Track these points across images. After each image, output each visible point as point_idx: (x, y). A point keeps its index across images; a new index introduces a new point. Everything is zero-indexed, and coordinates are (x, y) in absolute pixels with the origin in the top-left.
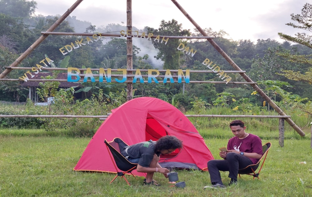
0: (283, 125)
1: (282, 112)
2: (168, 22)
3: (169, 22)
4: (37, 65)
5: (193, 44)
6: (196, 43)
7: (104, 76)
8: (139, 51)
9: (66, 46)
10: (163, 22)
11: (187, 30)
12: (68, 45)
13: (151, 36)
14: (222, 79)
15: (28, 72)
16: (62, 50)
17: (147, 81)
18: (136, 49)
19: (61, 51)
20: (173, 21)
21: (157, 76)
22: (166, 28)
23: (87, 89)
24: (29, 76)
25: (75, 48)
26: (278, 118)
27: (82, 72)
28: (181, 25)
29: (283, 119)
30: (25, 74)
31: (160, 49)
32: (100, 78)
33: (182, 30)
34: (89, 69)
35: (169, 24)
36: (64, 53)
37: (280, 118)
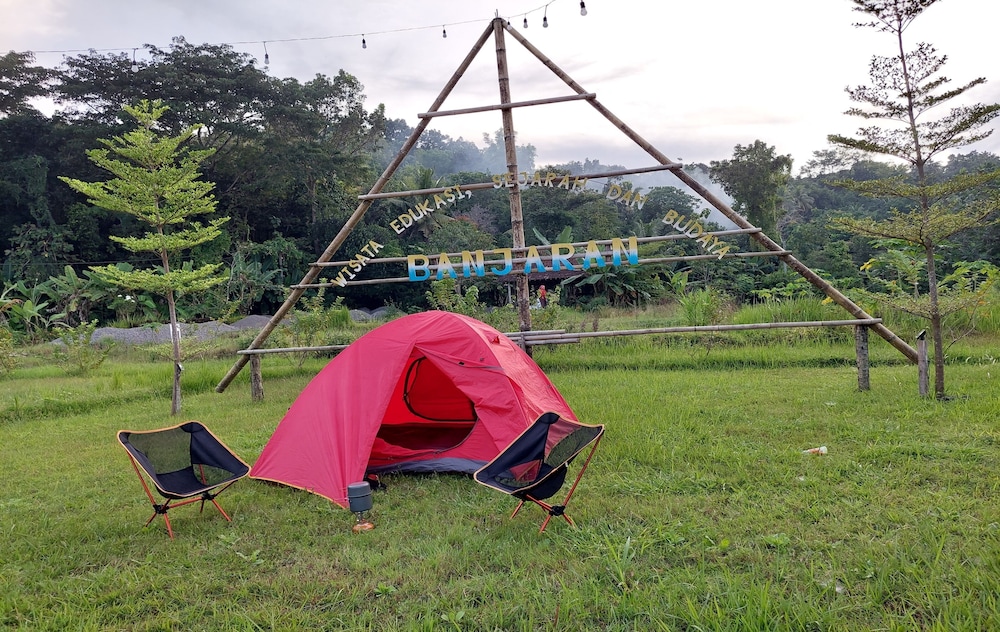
0: (865, 340)
1: (860, 312)
2: (747, 147)
3: (751, 145)
4: (357, 256)
5: (815, 180)
6: (821, 176)
7: (471, 266)
8: (698, 203)
9: (400, 218)
10: (738, 147)
11: (785, 155)
12: (404, 215)
13: (552, 178)
14: (709, 249)
15: (345, 270)
16: (396, 225)
17: (551, 268)
18: (694, 202)
19: (393, 227)
20: (757, 142)
21: (570, 256)
22: (745, 158)
23: (593, 279)
24: (347, 277)
25: (416, 219)
26: (853, 324)
27: (433, 262)
28: (773, 148)
29: (864, 327)
30: (340, 273)
31: (735, 197)
32: (464, 269)
33: (775, 157)
34: (444, 256)
35: (750, 150)
36: (399, 229)
37: (857, 325)
